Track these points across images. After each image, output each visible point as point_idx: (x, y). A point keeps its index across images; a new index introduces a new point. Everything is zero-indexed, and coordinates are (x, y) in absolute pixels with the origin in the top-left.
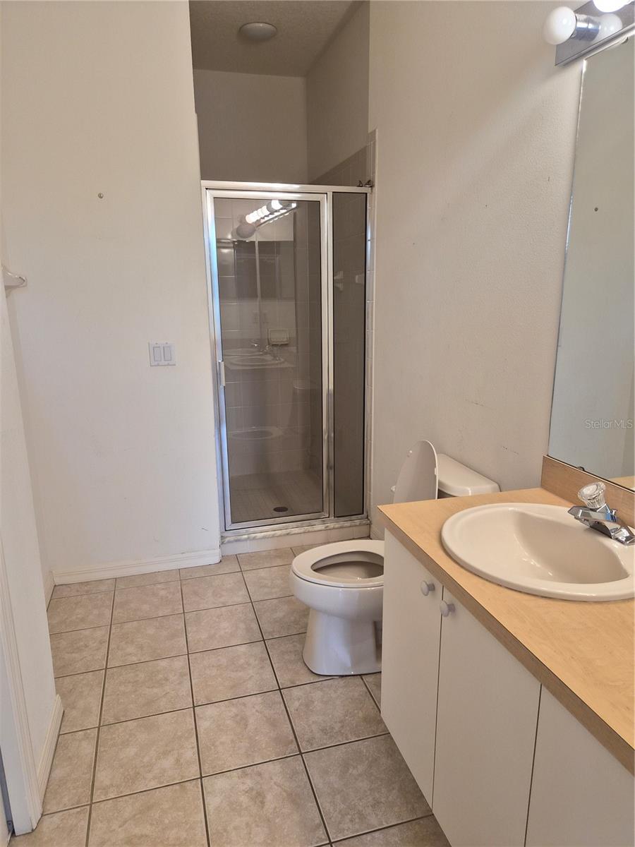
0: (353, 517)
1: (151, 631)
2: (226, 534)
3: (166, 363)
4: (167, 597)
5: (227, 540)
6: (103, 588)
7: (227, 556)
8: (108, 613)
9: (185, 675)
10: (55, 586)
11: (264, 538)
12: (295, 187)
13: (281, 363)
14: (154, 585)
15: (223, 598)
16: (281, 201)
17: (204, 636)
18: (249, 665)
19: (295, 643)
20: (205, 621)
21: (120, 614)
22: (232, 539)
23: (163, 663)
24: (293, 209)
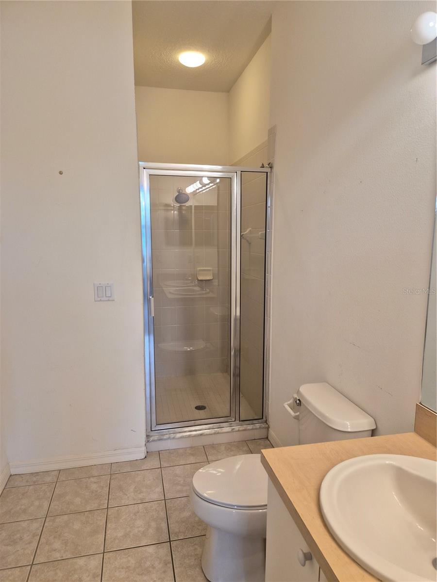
0: (255, 422)
1: (77, 526)
2: (152, 433)
3: (107, 299)
4: (97, 491)
5: (151, 439)
6: (48, 479)
7: (152, 452)
8: (46, 504)
9: (97, 576)
10: (11, 475)
11: (182, 437)
12: (219, 168)
13: (206, 294)
14: (89, 477)
15: (142, 494)
16: (209, 178)
17: (120, 534)
18: (154, 568)
19: (196, 546)
20: (124, 517)
21: (56, 507)
22: (156, 438)
23: (81, 562)
24: (217, 183)
